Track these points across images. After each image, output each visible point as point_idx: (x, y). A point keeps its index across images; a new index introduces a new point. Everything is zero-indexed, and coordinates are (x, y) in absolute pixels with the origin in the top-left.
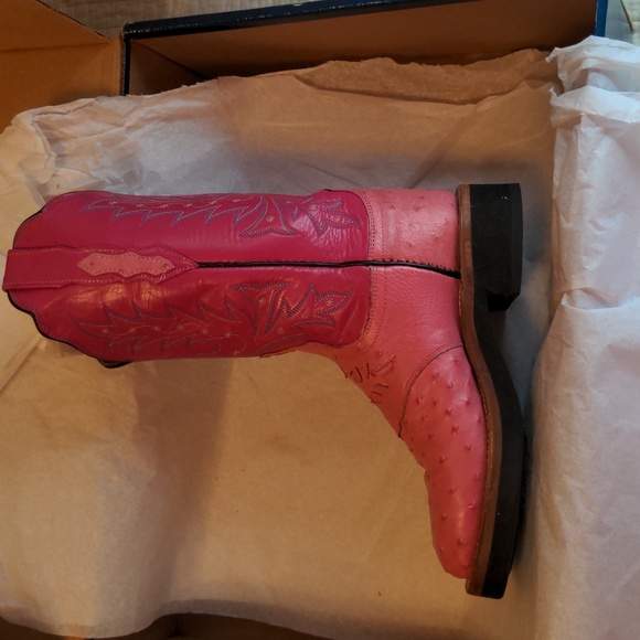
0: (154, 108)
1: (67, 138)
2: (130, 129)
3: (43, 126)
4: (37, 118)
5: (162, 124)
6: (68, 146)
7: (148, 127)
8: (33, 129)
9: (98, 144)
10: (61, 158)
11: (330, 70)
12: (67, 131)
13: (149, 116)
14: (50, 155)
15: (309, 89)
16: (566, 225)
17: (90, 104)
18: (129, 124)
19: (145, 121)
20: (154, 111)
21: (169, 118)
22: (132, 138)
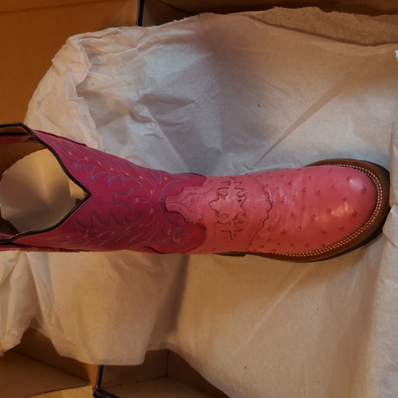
0: (156, 35)
1: (101, 54)
2: (141, 49)
3: (86, 46)
4: (81, 40)
5: (162, 46)
6: (102, 59)
7: (153, 48)
8: (78, 47)
9: (120, 58)
10: (96, 66)
12: (102, 49)
13: (152, 41)
14: (87, 65)
17: (116, 32)
18: (140, 45)
19: (151, 44)
20: (155, 37)
21: (169, 41)
22: (141, 55)
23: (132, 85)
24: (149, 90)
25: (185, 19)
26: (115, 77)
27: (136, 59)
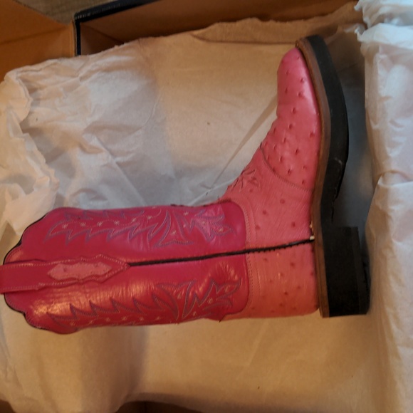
0: (97, 63)
1: (41, 88)
2: (82, 79)
3: (25, 81)
4: (19, 75)
5: (103, 74)
6: (42, 93)
7: (94, 76)
8: (17, 82)
9: (61, 90)
10: (37, 101)
11: (216, 29)
12: (42, 83)
13: (94, 69)
14: (29, 100)
15: (201, 43)
16: (375, 127)
17: (55, 64)
18: (81, 74)
19: (92, 72)
20: (97, 65)
21: (108, 70)
22: (84, 84)
24: (96, 118)
27: (78, 88)
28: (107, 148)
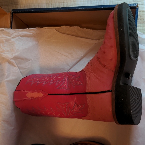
2: (13, 38)
5: (21, 37)
7: (17, 38)
9: (4, 41)
13: (18, 35)
18: (13, 36)
20: (19, 34)
21: (23, 36)
22: (13, 40)
23: (9, 51)
24: (17, 54)
25: (31, 29)
26: (2, 48)
27: (11, 41)
28: (18, 66)
